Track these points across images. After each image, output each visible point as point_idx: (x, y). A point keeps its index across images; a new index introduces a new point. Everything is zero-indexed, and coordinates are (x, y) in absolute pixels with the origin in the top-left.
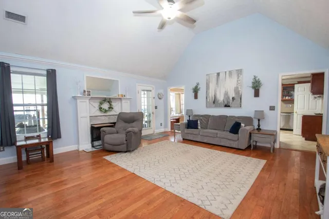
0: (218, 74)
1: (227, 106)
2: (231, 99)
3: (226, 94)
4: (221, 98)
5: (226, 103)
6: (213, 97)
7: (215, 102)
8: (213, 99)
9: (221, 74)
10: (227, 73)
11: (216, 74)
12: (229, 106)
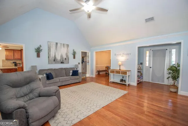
0: (57, 44)
1: (62, 63)
2: (64, 59)
3: (62, 56)
4: (58, 58)
5: (62, 61)
6: (54, 57)
7: (55, 60)
8: (54, 58)
9: (58, 44)
10: (62, 44)
11: (55, 43)
12: (63, 63)
